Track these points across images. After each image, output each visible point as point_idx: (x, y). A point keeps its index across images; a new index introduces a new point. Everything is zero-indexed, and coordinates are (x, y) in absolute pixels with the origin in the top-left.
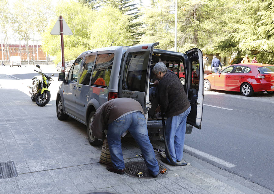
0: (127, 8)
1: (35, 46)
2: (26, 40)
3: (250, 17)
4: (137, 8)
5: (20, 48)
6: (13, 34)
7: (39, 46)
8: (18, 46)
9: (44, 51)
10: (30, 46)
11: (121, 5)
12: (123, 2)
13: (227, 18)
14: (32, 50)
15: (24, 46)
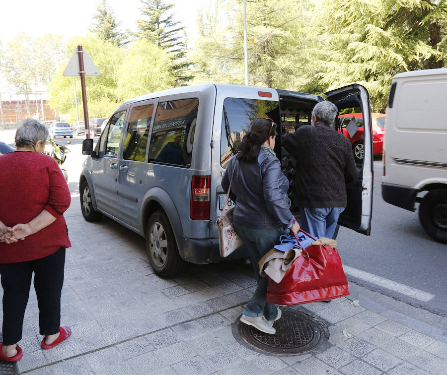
0: (168, 44)
1: (39, 102)
2: (27, 93)
3: (340, 52)
4: (182, 43)
5: (18, 105)
6: (8, 87)
7: (44, 101)
8: (14, 103)
9: (51, 108)
10: (31, 102)
11: (159, 39)
12: (161, 36)
13: (308, 54)
14: (35, 107)
15: (23, 102)
